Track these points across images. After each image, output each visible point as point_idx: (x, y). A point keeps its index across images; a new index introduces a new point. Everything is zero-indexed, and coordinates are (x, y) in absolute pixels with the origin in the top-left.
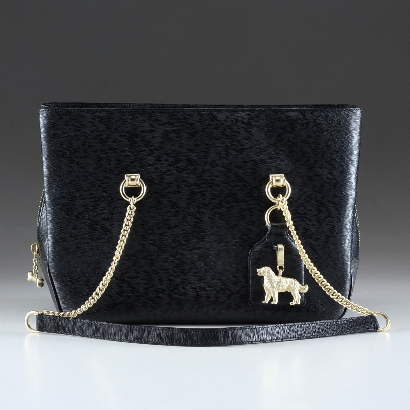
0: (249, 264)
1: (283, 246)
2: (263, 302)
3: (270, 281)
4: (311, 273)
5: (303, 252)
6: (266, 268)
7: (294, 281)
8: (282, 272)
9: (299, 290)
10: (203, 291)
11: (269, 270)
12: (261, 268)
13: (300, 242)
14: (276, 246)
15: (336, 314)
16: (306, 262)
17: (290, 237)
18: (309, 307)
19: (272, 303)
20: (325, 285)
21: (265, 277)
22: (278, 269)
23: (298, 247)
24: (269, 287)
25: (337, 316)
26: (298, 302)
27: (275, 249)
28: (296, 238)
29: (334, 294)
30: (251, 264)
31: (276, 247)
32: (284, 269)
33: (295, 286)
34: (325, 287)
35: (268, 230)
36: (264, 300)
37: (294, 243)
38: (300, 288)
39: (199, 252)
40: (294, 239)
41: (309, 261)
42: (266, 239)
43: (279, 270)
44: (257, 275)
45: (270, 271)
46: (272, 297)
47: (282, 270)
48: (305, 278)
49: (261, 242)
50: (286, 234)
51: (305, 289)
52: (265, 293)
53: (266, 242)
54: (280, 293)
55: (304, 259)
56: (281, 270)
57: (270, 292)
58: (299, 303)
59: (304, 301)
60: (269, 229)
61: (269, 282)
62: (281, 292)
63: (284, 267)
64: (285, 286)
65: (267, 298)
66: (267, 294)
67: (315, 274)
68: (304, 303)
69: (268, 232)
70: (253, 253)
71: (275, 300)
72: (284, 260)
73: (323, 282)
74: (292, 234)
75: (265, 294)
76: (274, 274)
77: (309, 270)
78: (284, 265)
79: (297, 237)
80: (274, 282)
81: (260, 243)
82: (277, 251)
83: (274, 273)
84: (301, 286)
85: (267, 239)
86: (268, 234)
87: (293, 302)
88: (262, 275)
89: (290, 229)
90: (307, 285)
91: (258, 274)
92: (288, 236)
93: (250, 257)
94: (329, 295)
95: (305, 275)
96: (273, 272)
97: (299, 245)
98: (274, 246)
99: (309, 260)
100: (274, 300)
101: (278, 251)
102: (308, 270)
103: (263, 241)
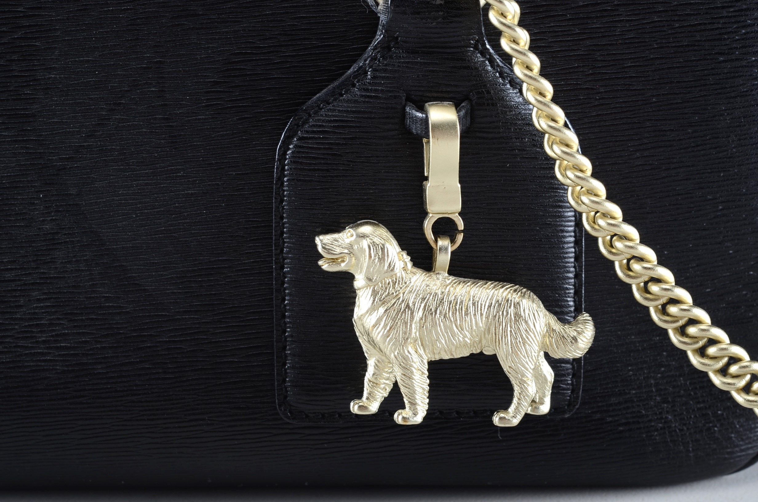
0: (277, 208)
1: (454, 109)
2: (354, 408)
3: (383, 302)
4: (611, 252)
5: (567, 146)
6: (366, 229)
7: (516, 297)
8: (450, 250)
9: (543, 345)
10: (44, 342)
11: (377, 240)
12: (337, 228)
13: (548, 87)
14: (422, 109)
15: (738, 446)
16: (585, 199)
17: (498, 60)
18: (598, 416)
19: (399, 417)
20: (682, 318)
21: (359, 282)
22: (429, 235)
23: (538, 117)
24: (378, 335)
25: (742, 451)
26: (542, 403)
27: (415, 129)
28: (528, 68)
29: (734, 369)
30: (289, 202)
31: (419, 115)
32: (460, 238)
33: (523, 327)
34: (682, 331)
35: (377, 24)
36: (359, 395)
37: (521, 91)
38: (550, 330)
39: (16, 141)
40: (518, 71)
41: (596, 195)
42: (366, 73)
43: (436, 241)
44: (319, 267)
45: (387, 245)
46: (396, 384)
47: (453, 241)
48: (577, 276)
49: (340, 87)
50: (476, 47)
51: (575, 339)
52: (365, 359)
53: (367, 90)
54: (441, 361)
55: (568, 182)
56: (444, 242)
57: (388, 358)
58: (545, 408)
59: (573, 391)
60: (383, 18)
61: (382, 310)
62: (446, 357)
63: (461, 225)
64: (466, 326)
65: (375, 384)
66: (371, 363)
67: (629, 260)
68: (570, 404)
69: (379, 37)
70: (296, 146)
71: (413, 404)
72: (459, 186)
73: (674, 301)
74: (505, 44)
75: (364, 368)
76: (410, 265)
77: (600, 241)
78: (460, 214)
79: (535, 61)
80: (408, 306)
81: (337, 94)
82: (425, 140)
83: (407, 259)
84: (557, 326)
85: (374, 70)
86: (375, 48)
87: (512, 409)
88: (343, 267)
89: (493, 17)
90: (586, 316)
91: (320, 263)
92: (484, 52)
93: (283, 170)
94: (706, 374)
95: (577, 258)
96: (404, 254)
97: (545, 104)
98: (408, 109)
99: (600, 188)
100: (406, 400)
101: (428, 137)
102: (596, 239)
103: (349, 84)
